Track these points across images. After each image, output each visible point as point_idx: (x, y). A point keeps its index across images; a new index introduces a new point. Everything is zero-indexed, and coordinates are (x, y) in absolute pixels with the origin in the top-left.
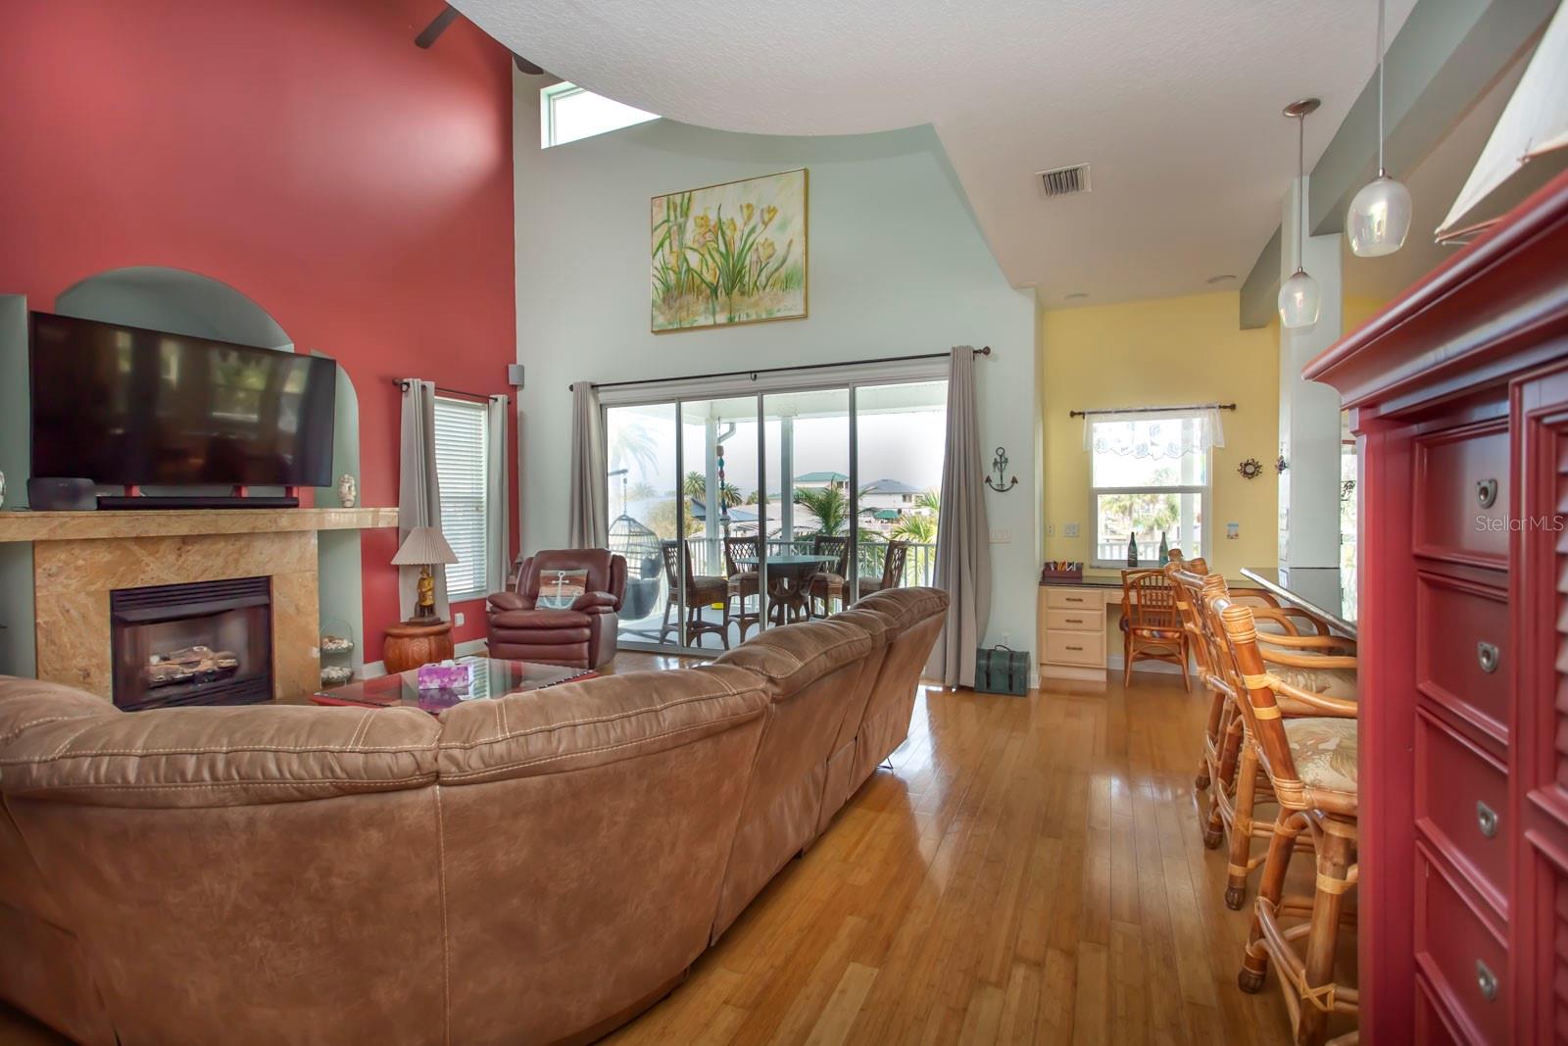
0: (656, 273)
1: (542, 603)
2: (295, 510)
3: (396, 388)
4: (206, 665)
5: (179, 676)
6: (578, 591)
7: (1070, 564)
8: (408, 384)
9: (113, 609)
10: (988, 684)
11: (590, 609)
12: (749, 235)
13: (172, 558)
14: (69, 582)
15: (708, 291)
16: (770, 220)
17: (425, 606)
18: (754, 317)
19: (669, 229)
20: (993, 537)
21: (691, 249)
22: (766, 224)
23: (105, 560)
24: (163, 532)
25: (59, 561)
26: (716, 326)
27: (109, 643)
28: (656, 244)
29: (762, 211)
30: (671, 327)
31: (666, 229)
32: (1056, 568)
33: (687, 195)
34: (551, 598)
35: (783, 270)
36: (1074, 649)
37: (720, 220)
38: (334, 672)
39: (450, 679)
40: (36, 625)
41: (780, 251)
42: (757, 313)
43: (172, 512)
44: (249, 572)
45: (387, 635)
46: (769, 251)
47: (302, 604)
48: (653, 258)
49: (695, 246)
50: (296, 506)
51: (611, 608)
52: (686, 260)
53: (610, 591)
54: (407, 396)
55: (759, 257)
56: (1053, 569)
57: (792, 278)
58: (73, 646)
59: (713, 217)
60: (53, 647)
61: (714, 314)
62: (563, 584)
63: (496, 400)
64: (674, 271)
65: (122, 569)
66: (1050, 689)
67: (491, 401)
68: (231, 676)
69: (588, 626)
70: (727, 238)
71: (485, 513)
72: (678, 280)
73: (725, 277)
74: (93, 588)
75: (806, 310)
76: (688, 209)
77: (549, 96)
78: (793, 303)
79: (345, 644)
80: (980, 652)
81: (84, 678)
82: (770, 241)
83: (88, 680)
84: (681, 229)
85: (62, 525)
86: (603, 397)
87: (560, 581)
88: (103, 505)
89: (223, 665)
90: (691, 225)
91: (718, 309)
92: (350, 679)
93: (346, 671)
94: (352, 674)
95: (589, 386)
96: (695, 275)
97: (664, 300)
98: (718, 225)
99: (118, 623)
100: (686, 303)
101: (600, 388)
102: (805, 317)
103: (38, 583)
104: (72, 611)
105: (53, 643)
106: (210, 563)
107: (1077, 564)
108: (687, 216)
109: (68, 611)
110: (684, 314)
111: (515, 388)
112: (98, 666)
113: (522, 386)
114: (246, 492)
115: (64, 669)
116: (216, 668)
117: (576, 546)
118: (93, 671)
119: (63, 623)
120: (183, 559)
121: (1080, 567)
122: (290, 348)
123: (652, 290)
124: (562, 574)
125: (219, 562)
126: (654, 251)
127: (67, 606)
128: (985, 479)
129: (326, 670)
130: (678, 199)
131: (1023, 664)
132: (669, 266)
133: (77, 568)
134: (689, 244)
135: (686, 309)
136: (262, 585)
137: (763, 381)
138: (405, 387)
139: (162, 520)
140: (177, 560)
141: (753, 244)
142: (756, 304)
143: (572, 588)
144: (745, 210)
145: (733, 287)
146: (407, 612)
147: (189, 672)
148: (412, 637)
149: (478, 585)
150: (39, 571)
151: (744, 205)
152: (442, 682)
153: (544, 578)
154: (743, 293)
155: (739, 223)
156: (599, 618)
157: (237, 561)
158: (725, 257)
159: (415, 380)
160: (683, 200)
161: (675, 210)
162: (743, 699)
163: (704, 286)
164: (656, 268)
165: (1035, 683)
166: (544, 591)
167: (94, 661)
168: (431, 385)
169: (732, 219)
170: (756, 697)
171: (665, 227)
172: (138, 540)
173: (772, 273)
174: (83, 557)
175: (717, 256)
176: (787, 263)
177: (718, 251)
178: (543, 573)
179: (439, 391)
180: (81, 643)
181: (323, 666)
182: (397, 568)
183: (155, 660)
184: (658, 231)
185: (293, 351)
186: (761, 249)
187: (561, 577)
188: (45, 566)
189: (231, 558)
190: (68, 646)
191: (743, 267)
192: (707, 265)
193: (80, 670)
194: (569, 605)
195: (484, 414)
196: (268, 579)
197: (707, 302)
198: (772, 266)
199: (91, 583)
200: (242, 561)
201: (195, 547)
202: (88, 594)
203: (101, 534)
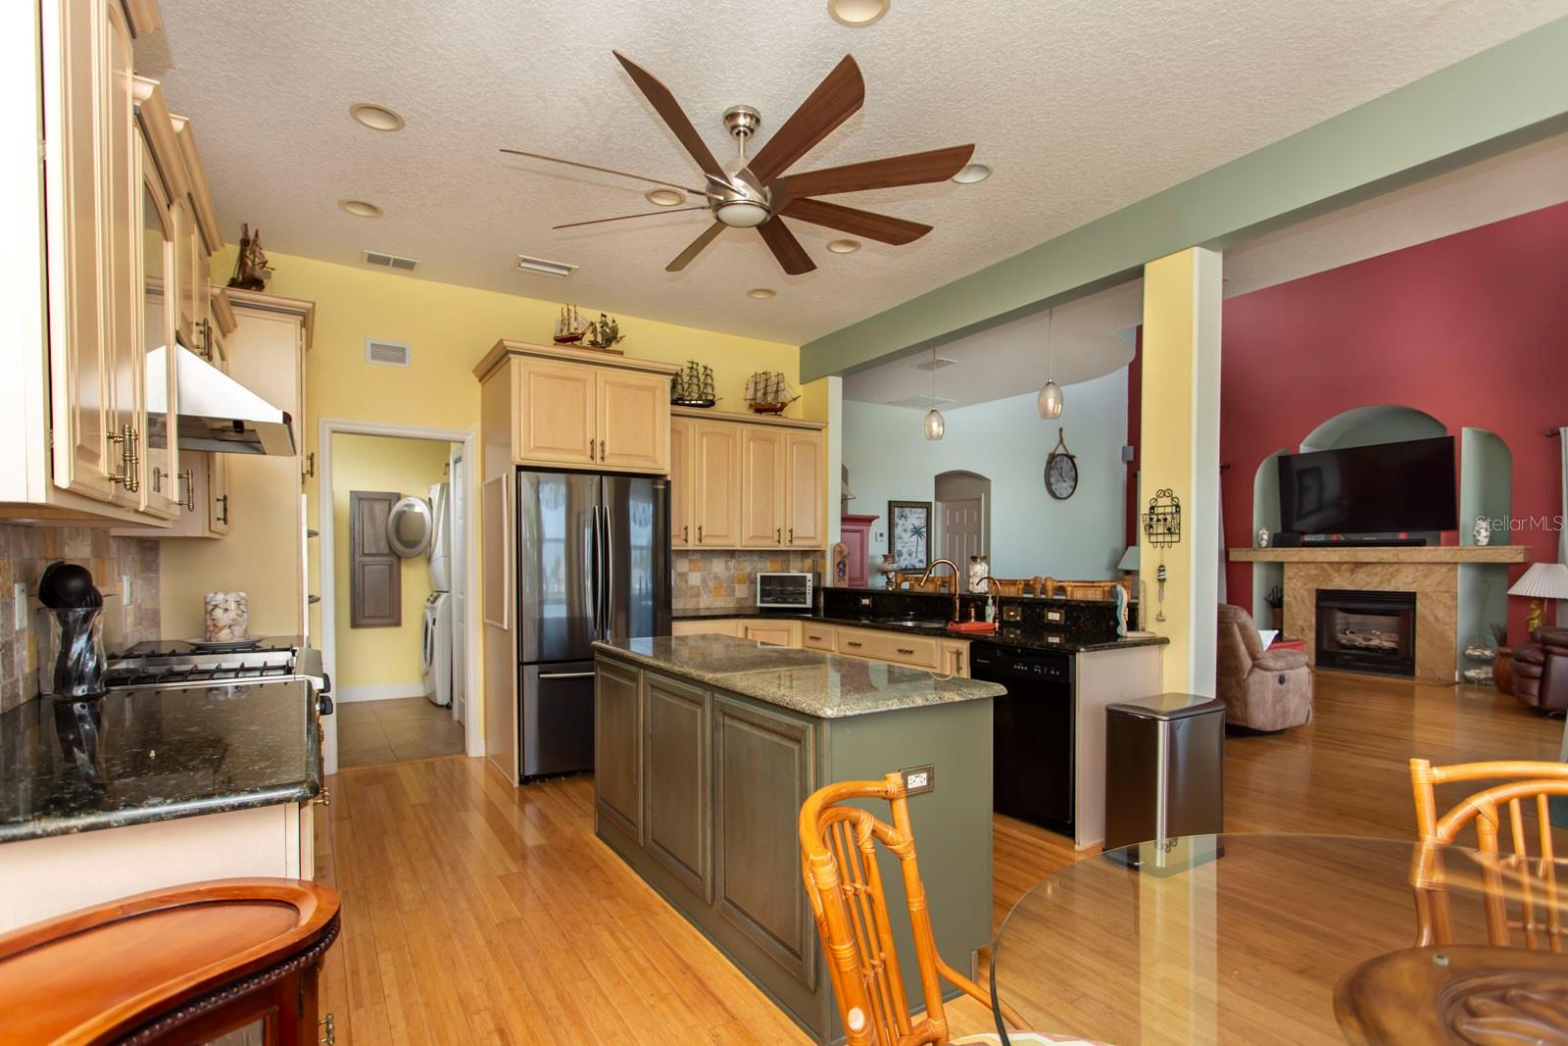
5: (1357, 644)
9: (1317, 599)
13: (1348, 575)
14: (1298, 583)
23: (1312, 573)
25: (1295, 572)
27: (1314, 616)
38: (1473, 673)
40: (1283, 601)
43: (1329, 549)
44: (1399, 588)
47: (1440, 616)
60: (1289, 613)
65: (1322, 578)
68: (1396, 654)
74: (1307, 587)
79: (1488, 654)
85: (1278, 555)
88: (1304, 545)
93: (1484, 675)
99: (1319, 607)
103: (1284, 582)
104: (1298, 598)
105: (1289, 610)
106: (1370, 580)
109: (1296, 597)
112: (1308, 627)
118: (1306, 628)
119: (1294, 602)
125: (1377, 580)
127: (1296, 594)
133: (1301, 576)
136: (1410, 598)
139: (1325, 553)
140: (1350, 576)
147: (1364, 643)
150: (1285, 576)
157: (1389, 580)
167: (1307, 624)
172: (1330, 563)
174: (1303, 571)
180: (1301, 613)
188: (1292, 574)
190: (1296, 614)
196: (1413, 595)
199: (1306, 584)
200: (1393, 581)
201: (1362, 570)
202: (1306, 590)
203: (1296, 559)
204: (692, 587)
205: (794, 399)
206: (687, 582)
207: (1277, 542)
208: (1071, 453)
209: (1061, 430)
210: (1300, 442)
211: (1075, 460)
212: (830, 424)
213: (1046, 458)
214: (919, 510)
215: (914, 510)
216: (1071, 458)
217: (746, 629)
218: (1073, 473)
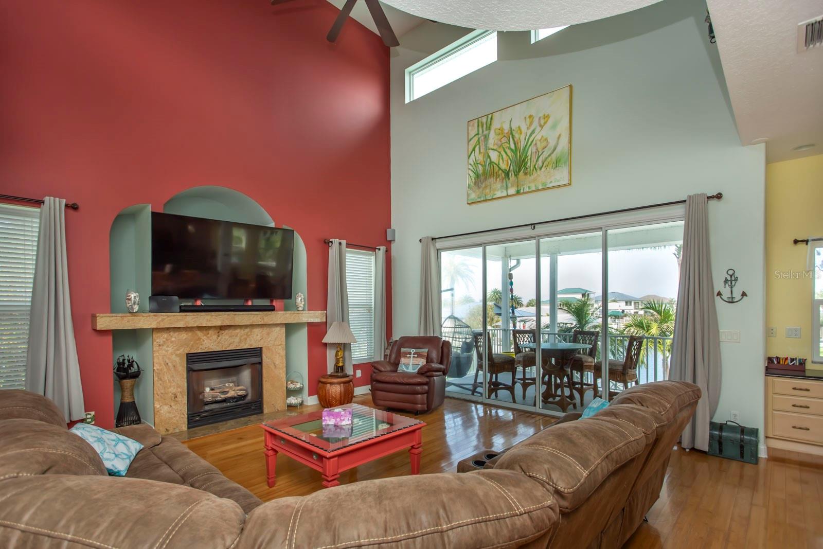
0: (470, 167)
1: (402, 368)
2: (273, 312)
3: (327, 244)
4: (231, 394)
5: (219, 399)
6: (422, 362)
7: (792, 360)
8: (332, 242)
9: (188, 363)
10: (721, 451)
11: (428, 374)
12: (531, 135)
13: (215, 337)
14: (168, 349)
15: (503, 175)
16: (545, 123)
17: (339, 367)
18: (533, 188)
19: (479, 139)
20: (723, 337)
21: (492, 149)
22: (542, 126)
23: (184, 338)
24: (209, 324)
25: (164, 338)
26: (508, 196)
27: (186, 380)
28: (470, 149)
29: (540, 118)
30: (480, 200)
31: (477, 139)
32: (779, 362)
33: (490, 116)
34: (407, 365)
35: (554, 156)
36: (800, 428)
37: (511, 128)
38: (293, 400)
39: (340, 419)
40: (154, 370)
41: (552, 144)
42: (535, 186)
43: (213, 313)
44: (251, 345)
45: (320, 382)
46: (544, 144)
47: (277, 363)
48: (469, 158)
49: (495, 147)
50: (273, 310)
51: (441, 373)
52: (489, 157)
53: (441, 363)
54: (331, 249)
55: (537, 149)
56: (775, 362)
57: (560, 160)
58: (170, 382)
59: (506, 128)
60: (160, 382)
61: (507, 189)
62: (414, 357)
63: (379, 249)
64: (481, 165)
65: (192, 343)
66: (777, 459)
67: (377, 250)
68: (244, 400)
69: (426, 384)
70: (516, 140)
71: (373, 314)
72: (484, 170)
73: (514, 166)
74: (178, 352)
75: (570, 180)
76: (490, 124)
77: (410, 73)
78: (561, 176)
79: (299, 385)
80: (713, 425)
81: (175, 398)
82: (545, 137)
83: (176, 399)
84: (486, 138)
85: (163, 320)
86: (439, 244)
87: (412, 356)
88: (183, 310)
89: (239, 394)
90: (492, 134)
91: (509, 185)
92: (301, 404)
93: (299, 400)
94: (303, 402)
95: (430, 239)
96: (495, 165)
97: (475, 184)
98: (510, 132)
99: (190, 370)
100: (489, 184)
101: (437, 240)
102: (569, 184)
103: (154, 349)
104: (169, 364)
105: (161, 380)
106: (233, 341)
107: (800, 360)
108: (490, 129)
109: (167, 364)
110: (488, 191)
111: (390, 242)
112: (180, 393)
113: (394, 241)
114: (250, 303)
115: (166, 393)
116: (236, 395)
117: (422, 335)
118: (178, 395)
119: (165, 370)
120: (220, 338)
121: (802, 363)
122: (272, 225)
123: (467, 179)
124: (413, 351)
125: (237, 340)
126: (469, 153)
127: (167, 361)
128: (716, 294)
129: (289, 399)
130: (484, 120)
131: (754, 439)
132: (478, 162)
133: (172, 342)
134: (491, 146)
135: (489, 187)
136: (257, 352)
137: (540, 230)
138: (330, 244)
140: (218, 339)
141: (533, 141)
142: (535, 180)
143: (419, 359)
144: (528, 120)
145: (519, 171)
146: (330, 369)
147: (223, 396)
148: (332, 384)
149: (369, 354)
150: (155, 343)
151: (527, 117)
152: (336, 420)
153: (403, 353)
154: (526, 174)
155: (524, 129)
156: (434, 380)
157: (246, 339)
158: (515, 152)
159: (336, 240)
160: (487, 119)
161: (482, 127)
162: (531, 518)
163: (500, 172)
164: (471, 164)
165: (763, 454)
166: (403, 360)
167: (179, 390)
168: (344, 242)
169: (519, 127)
170: (545, 517)
171: (476, 139)
172: (200, 328)
173: (546, 158)
174: (175, 337)
175: (509, 152)
176: (557, 150)
177: (510, 148)
178: (403, 350)
179: (348, 245)
180: (173, 380)
181: (288, 396)
182: (326, 344)
183: (207, 390)
184: (472, 141)
185: (274, 226)
186: (538, 143)
187: (413, 353)
188: (158, 341)
189: (242, 338)
190: (167, 381)
191: (526, 157)
192: (502, 159)
193: (173, 394)
194: (416, 371)
195: (373, 258)
196: (261, 348)
197: (503, 182)
198: (546, 154)
199: (177, 350)
200: (248, 339)
201: (226, 332)
202: (177, 355)
203: (181, 325)
207: (152, 307)
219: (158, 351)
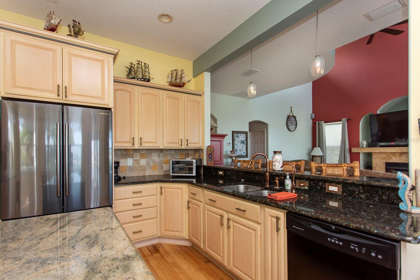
9: (386, 166)
13: (398, 157)
14: (378, 160)
23: (384, 156)
25: (376, 156)
43: (391, 148)
65: (388, 158)
85: (371, 150)
88: (380, 146)
109: (377, 165)
119: (377, 167)
120: (401, 158)
127: (377, 164)
133: (379, 157)
139: (390, 149)
172: (391, 153)
174: (380, 156)
188: (374, 157)
199: (381, 161)
201: (404, 155)
202: (381, 162)
203: (378, 151)
204: (141, 166)
205: (189, 81)
206: (139, 164)
207: (369, 145)
208: (295, 116)
209: (291, 107)
210: (377, 110)
211: (296, 118)
212: (205, 93)
213: (286, 117)
214: (243, 134)
215: (241, 134)
216: (295, 117)
217: (162, 188)
218: (295, 122)
219: (374, 160)
